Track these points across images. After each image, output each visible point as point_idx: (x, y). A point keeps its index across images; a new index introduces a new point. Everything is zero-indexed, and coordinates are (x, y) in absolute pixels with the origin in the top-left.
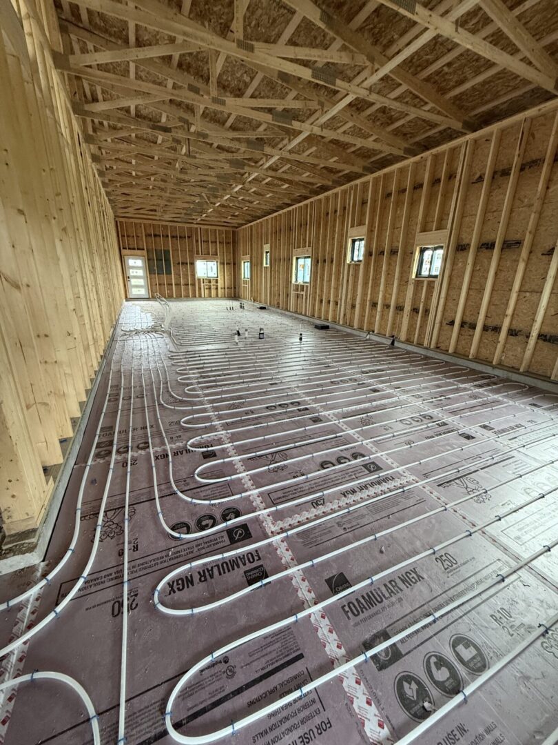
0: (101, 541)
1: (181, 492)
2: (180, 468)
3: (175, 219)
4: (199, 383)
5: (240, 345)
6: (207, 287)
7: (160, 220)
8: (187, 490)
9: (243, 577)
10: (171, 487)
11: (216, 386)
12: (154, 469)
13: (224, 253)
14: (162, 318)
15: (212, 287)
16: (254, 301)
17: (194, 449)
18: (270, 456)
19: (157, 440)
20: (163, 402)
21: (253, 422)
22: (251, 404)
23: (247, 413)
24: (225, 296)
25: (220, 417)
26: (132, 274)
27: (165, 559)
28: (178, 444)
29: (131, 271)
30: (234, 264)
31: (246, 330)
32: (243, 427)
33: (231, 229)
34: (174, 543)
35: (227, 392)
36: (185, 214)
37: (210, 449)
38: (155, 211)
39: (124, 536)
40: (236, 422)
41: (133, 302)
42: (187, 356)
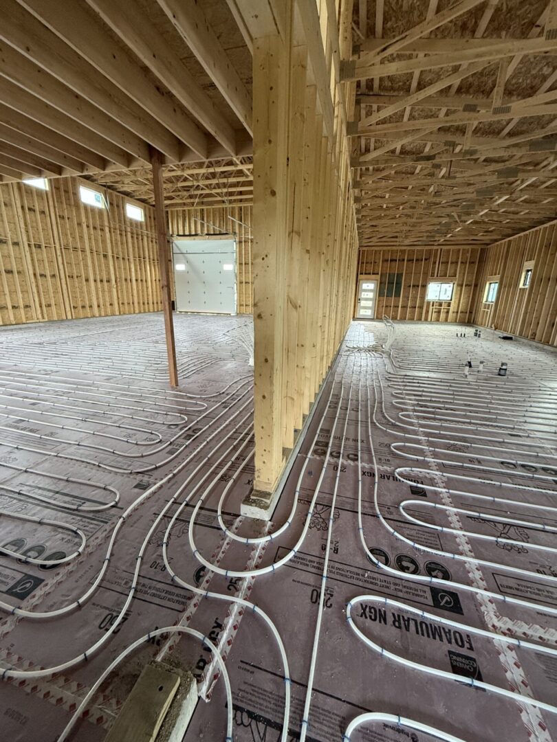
0: (310, 527)
1: (384, 518)
2: (386, 493)
3: (415, 243)
4: (415, 411)
5: (470, 378)
6: (437, 310)
7: (399, 245)
8: (390, 519)
9: (446, 655)
10: (375, 509)
11: (435, 419)
12: (360, 483)
13: (464, 274)
14: (384, 339)
15: (442, 310)
16: (496, 329)
17: (402, 479)
18: (500, 527)
19: (366, 457)
20: (375, 421)
21: (479, 475)
22: (479, 451)
23: (471, 461)
24: (456, 321)
25: (435, 455)
26: (362, 296)
27: (361, 577)
28: (385, 467)
29: (363, 293)
30: (476, 286)
31: (482, 362)
32: (464, 475)
33: (479, 248)
34: (370, 567)
35: (446, 429)
36: (428, 236)
37: (420, 485)
38: (396, 237)
39: (328, 533)
40: (455, 466)
41: (359, 322)
42: (405, 380)
